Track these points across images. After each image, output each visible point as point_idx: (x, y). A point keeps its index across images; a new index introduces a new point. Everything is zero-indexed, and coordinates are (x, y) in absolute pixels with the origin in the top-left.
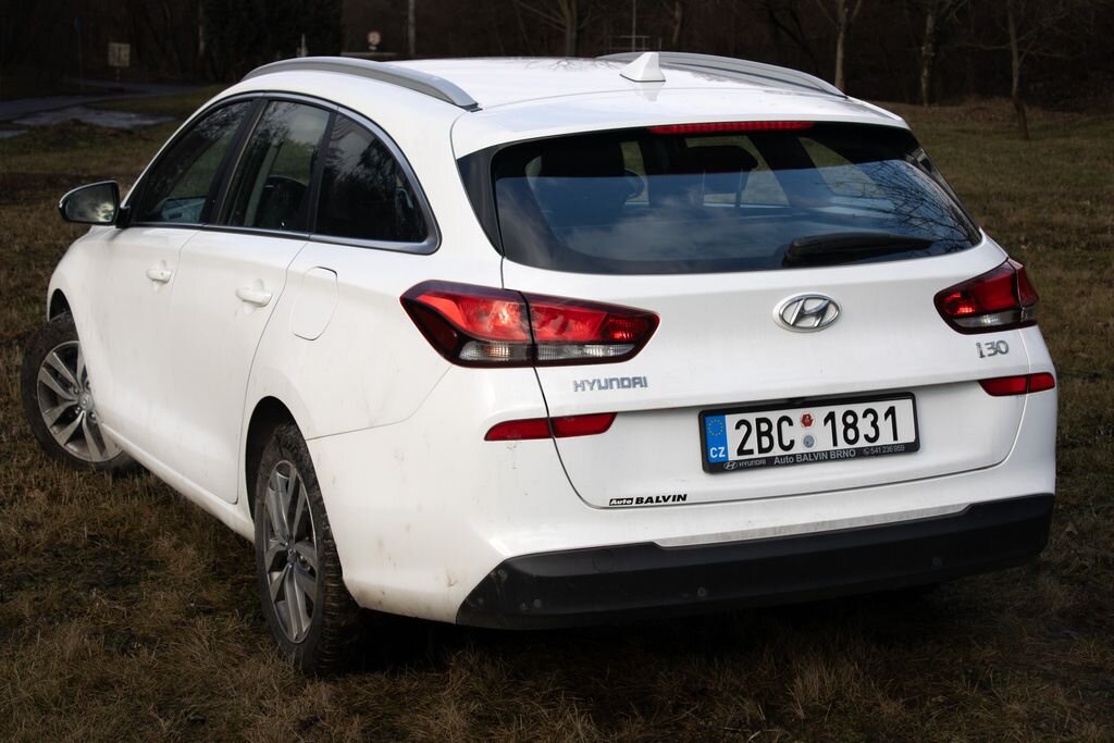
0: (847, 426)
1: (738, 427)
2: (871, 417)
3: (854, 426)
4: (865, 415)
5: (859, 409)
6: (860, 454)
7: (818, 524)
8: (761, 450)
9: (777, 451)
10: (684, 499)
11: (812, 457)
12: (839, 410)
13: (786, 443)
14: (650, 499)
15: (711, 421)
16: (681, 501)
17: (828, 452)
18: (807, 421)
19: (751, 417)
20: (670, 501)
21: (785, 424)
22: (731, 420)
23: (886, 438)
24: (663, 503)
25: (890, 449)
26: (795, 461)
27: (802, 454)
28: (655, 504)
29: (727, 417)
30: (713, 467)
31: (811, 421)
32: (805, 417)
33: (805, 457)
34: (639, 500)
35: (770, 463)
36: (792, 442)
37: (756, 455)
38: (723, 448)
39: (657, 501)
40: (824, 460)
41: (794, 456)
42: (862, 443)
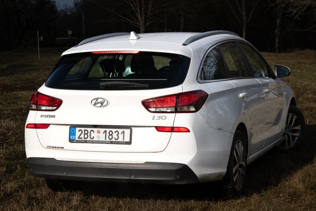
0: (110, 135)
1: (79, 131)
2: (117, 133)
3: (112, 135)
4: (115, 132)
5: (114, 130)
6: (112, 143)
7: (96, 160)
8: (84, 138)
9: (89, 139)
10: (63, 148)
11: (98, 142)
12: (108, 130)
13: (92, 137)
14: (55, 147)
15: (72, 129)
16: (62, 149)
17: (103, 141)
18: (99, 132)
19: (83, 129)
20: (60, 148)
21: (92, 132)
22: (77, 129)
23: (120, 139)
24: (58, 149)
25: (121, 143)
26: (93, 142)
27: (95, 141)
28: (56, 148)
29: (77, 128)
30: (71, 141)
31: (100, 132)
32: (98, 131)
33: (96, 142)
34: (53, 147)
35: (86, 142)
36: (93, 137)
37: (83, 139)
38: (74, 136)
39: (57, 148)
40: (101, 143)
41: (93, 141)
42: (113, 140)
